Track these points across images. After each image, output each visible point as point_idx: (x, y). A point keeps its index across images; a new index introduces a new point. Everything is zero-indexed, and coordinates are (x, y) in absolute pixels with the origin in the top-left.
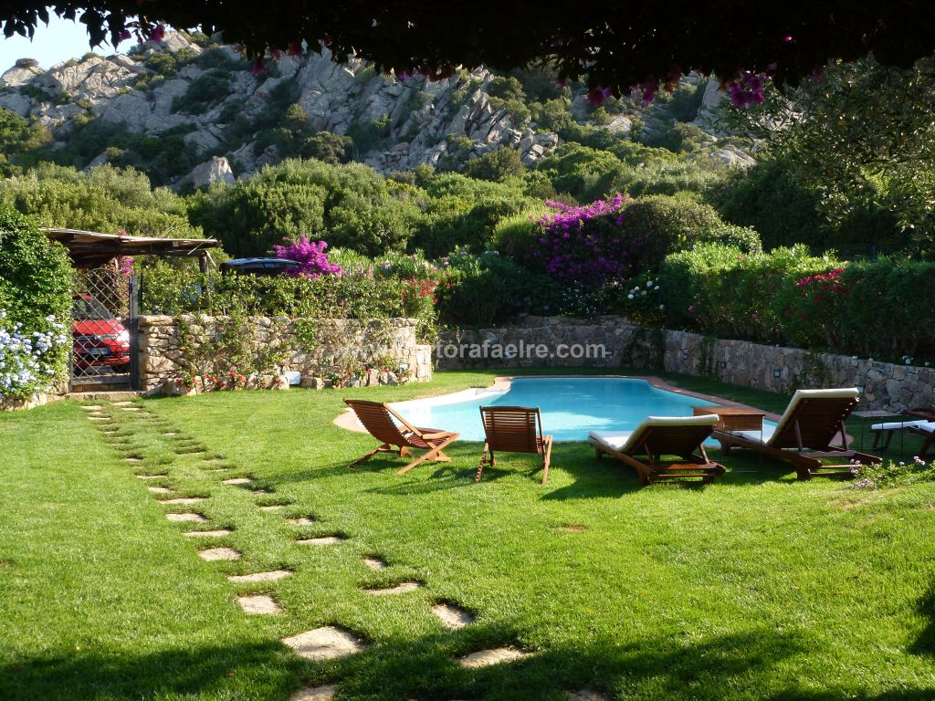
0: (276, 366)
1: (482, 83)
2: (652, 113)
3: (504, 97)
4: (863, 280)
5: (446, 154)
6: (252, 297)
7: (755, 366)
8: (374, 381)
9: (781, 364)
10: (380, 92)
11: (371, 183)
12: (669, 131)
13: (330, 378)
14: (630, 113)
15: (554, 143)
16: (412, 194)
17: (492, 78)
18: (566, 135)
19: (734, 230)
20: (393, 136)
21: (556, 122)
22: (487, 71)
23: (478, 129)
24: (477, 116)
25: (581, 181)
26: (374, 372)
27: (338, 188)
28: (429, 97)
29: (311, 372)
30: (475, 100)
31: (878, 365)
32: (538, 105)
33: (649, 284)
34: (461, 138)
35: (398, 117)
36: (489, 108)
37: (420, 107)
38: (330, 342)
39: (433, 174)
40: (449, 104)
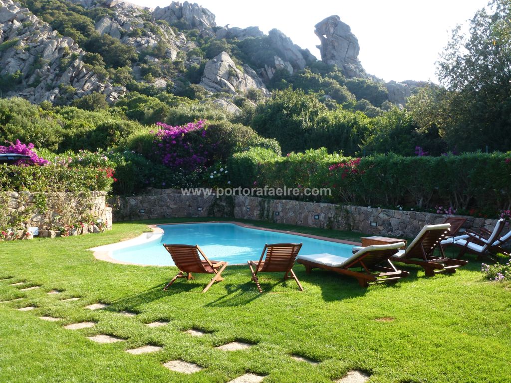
0: (22, 224)
1: (79, 55)
2: (177, 78)
3: (92, 64)
4: (373, 166)
5: (59, 95)
6: (5, 179)
7: (301, 213)
8: (85, 231)
9: (319, 212)
10: (14, 57)
11: (29, 110)
12: (187, 88)
13: (59, 230)
14: (165, 78)
15: (123, 92)
16: (54, 117)
17: (84, 53)
18: (130, 88)
19: (265, 140)
20: (24, 83)
21: (124, 80)
22: (81, 49)
23: (78, 81)
24: (77, 74)
25: (142, 113)
26: (85, 225)
27: (8, 112)
28: (47, 62)
29: (45, 227)
30: (76, 65)
31: (385, 211)
32: (113, 70)
33: (222, 170)
34: (68, 86)
35: (27, 72)
36: (84, 70)
37: (41, 67)
38: (56, 207)
39: (52, 107)
40: (59, 66)
